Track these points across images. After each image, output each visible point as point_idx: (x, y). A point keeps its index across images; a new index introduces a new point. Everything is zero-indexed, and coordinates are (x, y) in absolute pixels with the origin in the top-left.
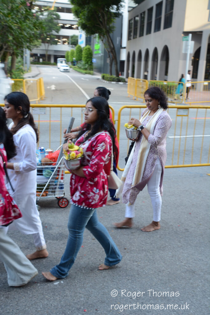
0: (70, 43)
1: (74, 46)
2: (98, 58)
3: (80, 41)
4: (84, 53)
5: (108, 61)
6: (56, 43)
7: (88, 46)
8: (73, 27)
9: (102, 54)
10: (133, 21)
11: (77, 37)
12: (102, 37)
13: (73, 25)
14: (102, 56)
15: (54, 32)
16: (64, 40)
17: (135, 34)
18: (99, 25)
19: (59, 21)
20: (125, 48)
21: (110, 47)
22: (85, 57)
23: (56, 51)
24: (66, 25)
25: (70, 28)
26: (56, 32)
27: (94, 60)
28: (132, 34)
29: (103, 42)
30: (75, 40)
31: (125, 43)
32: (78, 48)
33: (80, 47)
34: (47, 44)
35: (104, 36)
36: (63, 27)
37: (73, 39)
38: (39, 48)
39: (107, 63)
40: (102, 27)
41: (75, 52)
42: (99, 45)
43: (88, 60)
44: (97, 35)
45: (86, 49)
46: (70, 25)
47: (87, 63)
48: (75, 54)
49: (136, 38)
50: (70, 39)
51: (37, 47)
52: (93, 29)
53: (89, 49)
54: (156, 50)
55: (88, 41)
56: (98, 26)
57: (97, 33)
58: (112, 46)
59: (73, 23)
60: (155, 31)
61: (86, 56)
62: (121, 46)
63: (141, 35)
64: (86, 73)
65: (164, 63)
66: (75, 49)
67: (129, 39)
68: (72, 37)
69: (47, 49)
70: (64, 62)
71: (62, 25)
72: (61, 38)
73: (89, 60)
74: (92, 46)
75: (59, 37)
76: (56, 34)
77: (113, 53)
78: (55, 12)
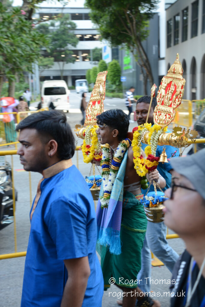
0: (92, 59)
1: (97, 62)
2: (129, 75)
3: (104, 55)
4: (110, 69)
5: (142, 78)
6: (74, 61)
7: (115, 61)
8: (95, 37)
9: (133, 70)
10: (172, 24)
11: (101, 50)
12: (131, 47)
13: (95, 35)
14: (134, 72)
15: (70, 47)
16: (85, 55)
18: (125, 31)
19: (76, 32)
20: (163, 59)
21: (142, 59)
22: (111, 76)
23: (73, 71)
24: (86, 35)
25: (92, 39)
26: (73, 45)
27: (123, 79)
28: (172, 39)
29: (133, 54)
30: (98, 54)
31: (163, 52)
32: (101, 64)
33: (104, 62)
34: (61, 63)
35: (133, 46)
36: (82, 39)
37: (95, 53)
38: (51, 69)
39: (141, 81)
40: (130, 34)
41: (98, 69)
42: (129, 58)
43: (115, 79)
44: (124, 44)
45: (112, 65)
46: (90, 36)
47: (114, 83)
49: (178, 43)
50: (91, 53)
51: (49, 67)
52: (119, 38)
53: (115, 64)
55: (115, 54)
56: (124, 33)
57: (124, 42)
59: (95, 32)
60: (203, 33)
61: (112, 73)
62: (159, 56)
63: (185, 39)
64: (113, 97)
66: (97, 66)
67: (168, 45)
68: (94, 50)
69: (61, 69)
70: (84, 84)
71: (80, 36)
72: (80, 53)
73: (117, 79)
74: (120, 60)
75: (76, 52)
76: (73, 48)
77: (146, 67)
78: (68, 22)
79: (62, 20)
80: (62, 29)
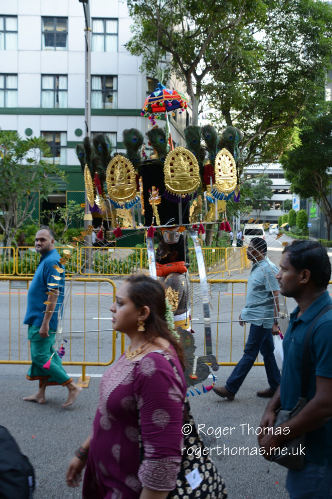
0: (283, 208)
1: (287, 210)
2: (314, 222)
3: (294, 205)
4: (299, 217)
5: (325, 225)
6: (268, 209)
7: (302, 210)
9: (318, 218)
11: (292, 201)
12: (317, 200)
13: (287, 190)
14: (318, 220)
15: (266, 198)
16: (277, 205)
19: (272, 187)
22: (299, 222)
23: (268, 217)
24: (279, 190)
25: (284, 192)
26: (268, 197)
27: (310, 225)
29: (319, 205)
30: (289, 204)
32: (292, 212)
33: (294, 211)
34: (258, 211)
36: (276, 192)
40: (317, 190)
41: (289, 217)
42: (315, 209)
43: (302, 224)
44: (312, 198)
45: (300, 213)
46: (283, 190)
47: (302, 228)
48: (288, 219)
50: (283, 204)
52: (307, 193)
53: (304, 213)
55: (303, 205)
56: (313, 189)
57: (312, 196)
59: (287, 188)
61: (300, 220)
66: (288, 214)
68: (285, 202)
69: (258, 215)
71: (274, 190)
72: (274, 203)
73: (304, 225)
74: (307, 209)
75: (271, 202)
76: (269, 199)
77: (330, 216)
78: (267, 179)
79: (262, 178)
80: (262, 185)
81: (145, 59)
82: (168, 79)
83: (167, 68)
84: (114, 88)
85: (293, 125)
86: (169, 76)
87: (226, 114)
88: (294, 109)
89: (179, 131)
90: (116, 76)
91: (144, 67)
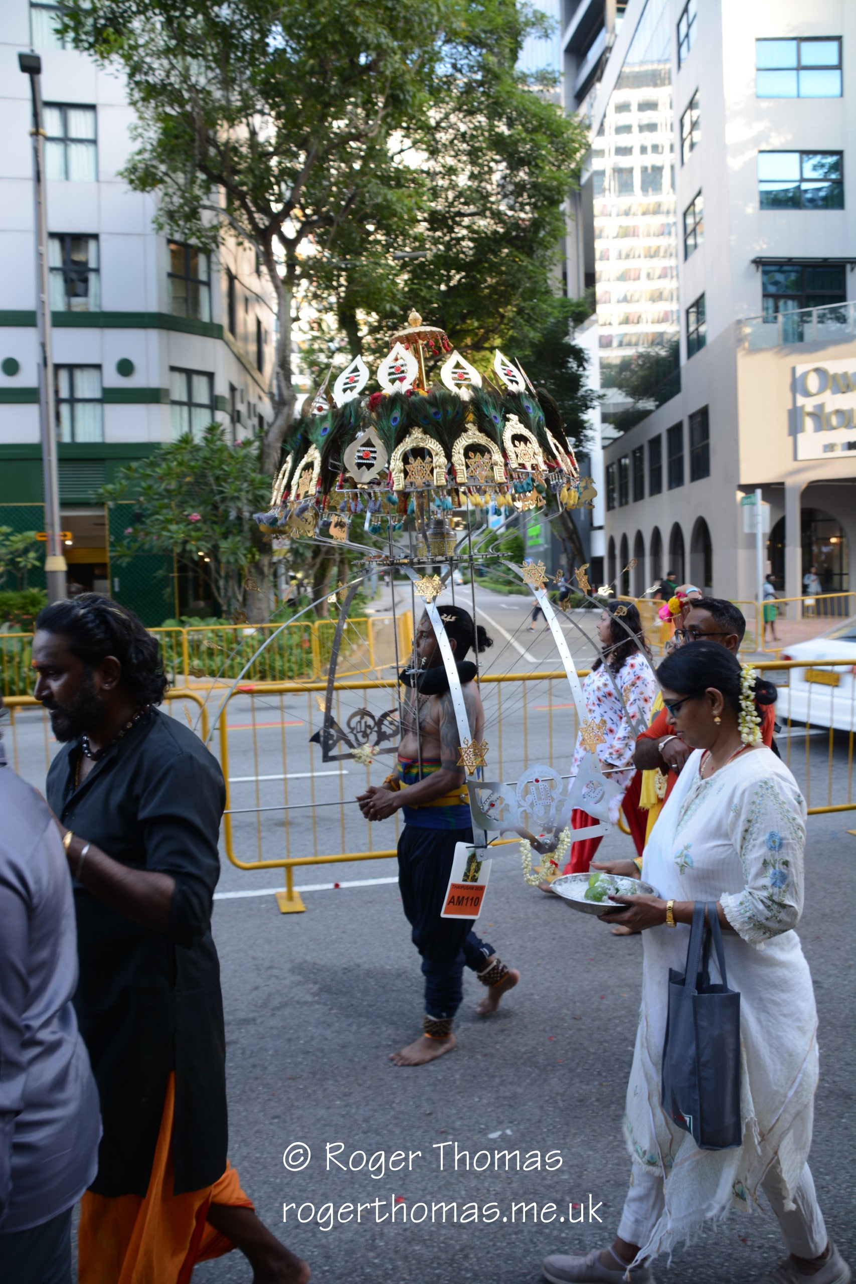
2: (538, 555)
3: (492, 519)
4: (505, 545)
5: (563, 559)
7: (512, 532)
9: (547, 546)
10: (615, 468)
14: (546, 550)
16: (456, 519)
17: (624, 495)
20: (600, 528)
21: (567, 529)
28: (616, 495)
31: (600, 516)
32: (488, 534)
33: (491, 532)
42: (538, 526)
45: (508, 537)
49: (627, 503)
53: (515, 536)
54: (677, 530)
58: (570, 525)
60: (670, 487)
62: (591, 524)
63: (639, 496)
64: (511, 593)
65: (701, 557)
67: (609, 507)
77: (573, 542)
81: (167, 199)
82: (218, 247)
83: (215, 222)
84: (92, 264)
85: (492, 349)
86: (220, 240)
87: (347, 322)
88: (491, 315)
89: (244, 361)
90: (95, 237)
91: (163, 220)
